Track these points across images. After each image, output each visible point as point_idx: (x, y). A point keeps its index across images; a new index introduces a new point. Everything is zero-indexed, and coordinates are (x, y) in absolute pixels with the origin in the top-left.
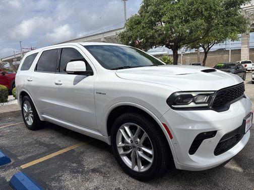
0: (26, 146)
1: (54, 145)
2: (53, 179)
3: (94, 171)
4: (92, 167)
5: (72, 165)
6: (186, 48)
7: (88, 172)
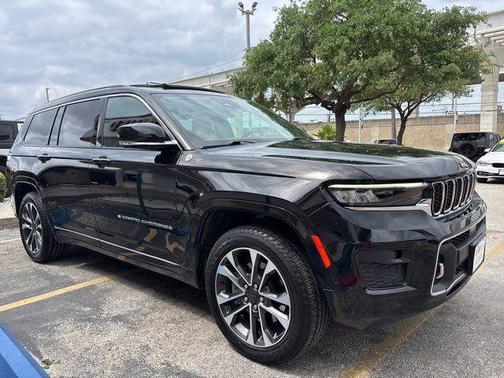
0: (15, 278)
1: (64, 276)
2: (42, 330)
3: (116, 319)
4: (115, 313)
5: (83, 309)
6: (365, 108)
7: (106, 320)
